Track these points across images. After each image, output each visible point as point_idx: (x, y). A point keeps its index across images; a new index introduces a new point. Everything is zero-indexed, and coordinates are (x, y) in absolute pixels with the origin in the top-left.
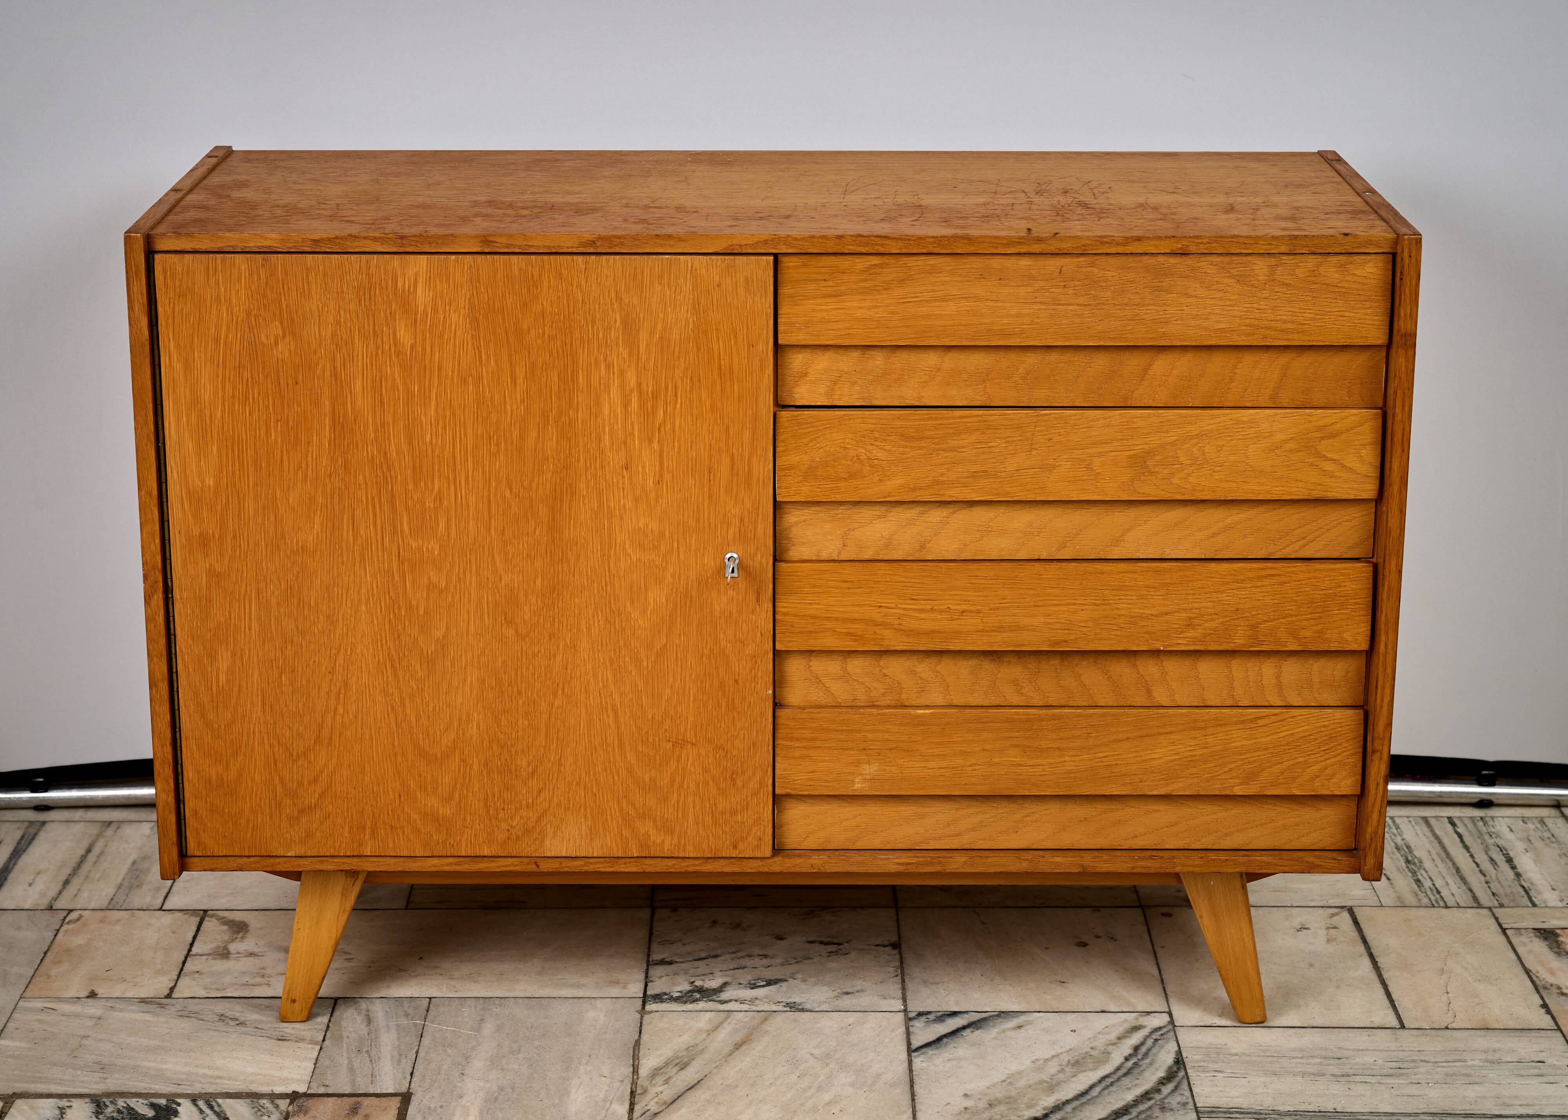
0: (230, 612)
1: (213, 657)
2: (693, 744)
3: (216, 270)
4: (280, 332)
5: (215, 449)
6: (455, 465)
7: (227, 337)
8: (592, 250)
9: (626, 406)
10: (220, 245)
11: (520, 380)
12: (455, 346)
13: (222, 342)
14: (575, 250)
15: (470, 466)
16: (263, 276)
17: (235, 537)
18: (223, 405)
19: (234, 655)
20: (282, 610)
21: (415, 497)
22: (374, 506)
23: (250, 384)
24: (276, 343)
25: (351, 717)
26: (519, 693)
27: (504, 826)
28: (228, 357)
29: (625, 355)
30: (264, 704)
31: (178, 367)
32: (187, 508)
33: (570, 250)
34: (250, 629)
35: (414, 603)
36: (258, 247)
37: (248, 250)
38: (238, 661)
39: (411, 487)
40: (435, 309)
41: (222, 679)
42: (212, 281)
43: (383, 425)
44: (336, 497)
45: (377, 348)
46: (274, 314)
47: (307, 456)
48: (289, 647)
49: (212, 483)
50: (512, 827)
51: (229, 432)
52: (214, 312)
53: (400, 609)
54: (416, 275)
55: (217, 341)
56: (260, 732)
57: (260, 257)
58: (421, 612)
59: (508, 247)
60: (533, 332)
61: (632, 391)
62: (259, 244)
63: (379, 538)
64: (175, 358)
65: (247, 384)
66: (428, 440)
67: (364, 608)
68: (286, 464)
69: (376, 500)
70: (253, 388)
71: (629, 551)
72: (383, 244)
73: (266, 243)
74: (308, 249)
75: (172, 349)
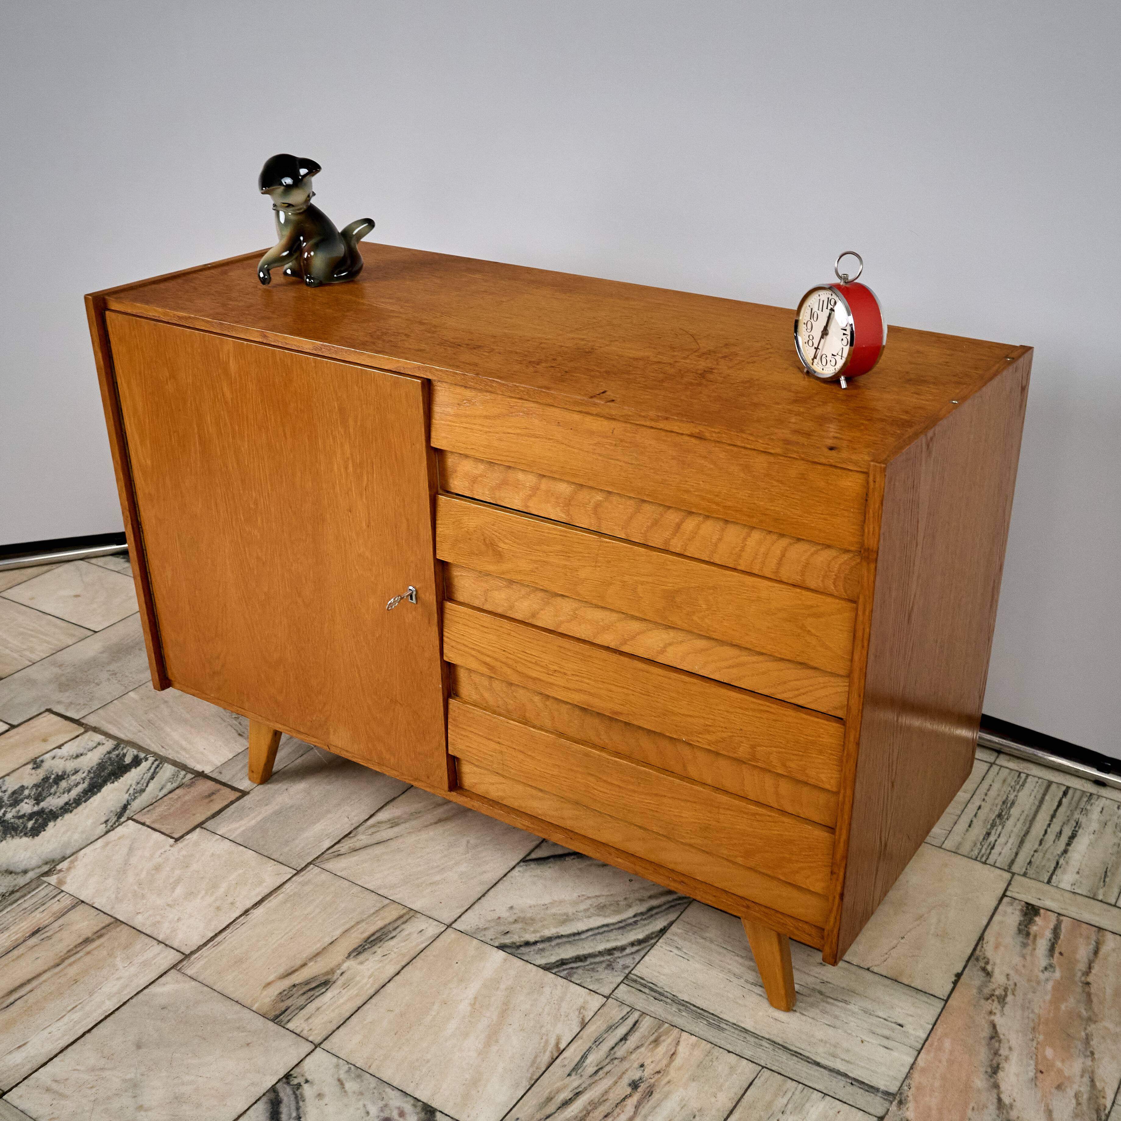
2: (401, 705)
21: (244, 499)
25: (230, 626)
41: (170, 583)
50: (313, 720)
56: (190, 621)
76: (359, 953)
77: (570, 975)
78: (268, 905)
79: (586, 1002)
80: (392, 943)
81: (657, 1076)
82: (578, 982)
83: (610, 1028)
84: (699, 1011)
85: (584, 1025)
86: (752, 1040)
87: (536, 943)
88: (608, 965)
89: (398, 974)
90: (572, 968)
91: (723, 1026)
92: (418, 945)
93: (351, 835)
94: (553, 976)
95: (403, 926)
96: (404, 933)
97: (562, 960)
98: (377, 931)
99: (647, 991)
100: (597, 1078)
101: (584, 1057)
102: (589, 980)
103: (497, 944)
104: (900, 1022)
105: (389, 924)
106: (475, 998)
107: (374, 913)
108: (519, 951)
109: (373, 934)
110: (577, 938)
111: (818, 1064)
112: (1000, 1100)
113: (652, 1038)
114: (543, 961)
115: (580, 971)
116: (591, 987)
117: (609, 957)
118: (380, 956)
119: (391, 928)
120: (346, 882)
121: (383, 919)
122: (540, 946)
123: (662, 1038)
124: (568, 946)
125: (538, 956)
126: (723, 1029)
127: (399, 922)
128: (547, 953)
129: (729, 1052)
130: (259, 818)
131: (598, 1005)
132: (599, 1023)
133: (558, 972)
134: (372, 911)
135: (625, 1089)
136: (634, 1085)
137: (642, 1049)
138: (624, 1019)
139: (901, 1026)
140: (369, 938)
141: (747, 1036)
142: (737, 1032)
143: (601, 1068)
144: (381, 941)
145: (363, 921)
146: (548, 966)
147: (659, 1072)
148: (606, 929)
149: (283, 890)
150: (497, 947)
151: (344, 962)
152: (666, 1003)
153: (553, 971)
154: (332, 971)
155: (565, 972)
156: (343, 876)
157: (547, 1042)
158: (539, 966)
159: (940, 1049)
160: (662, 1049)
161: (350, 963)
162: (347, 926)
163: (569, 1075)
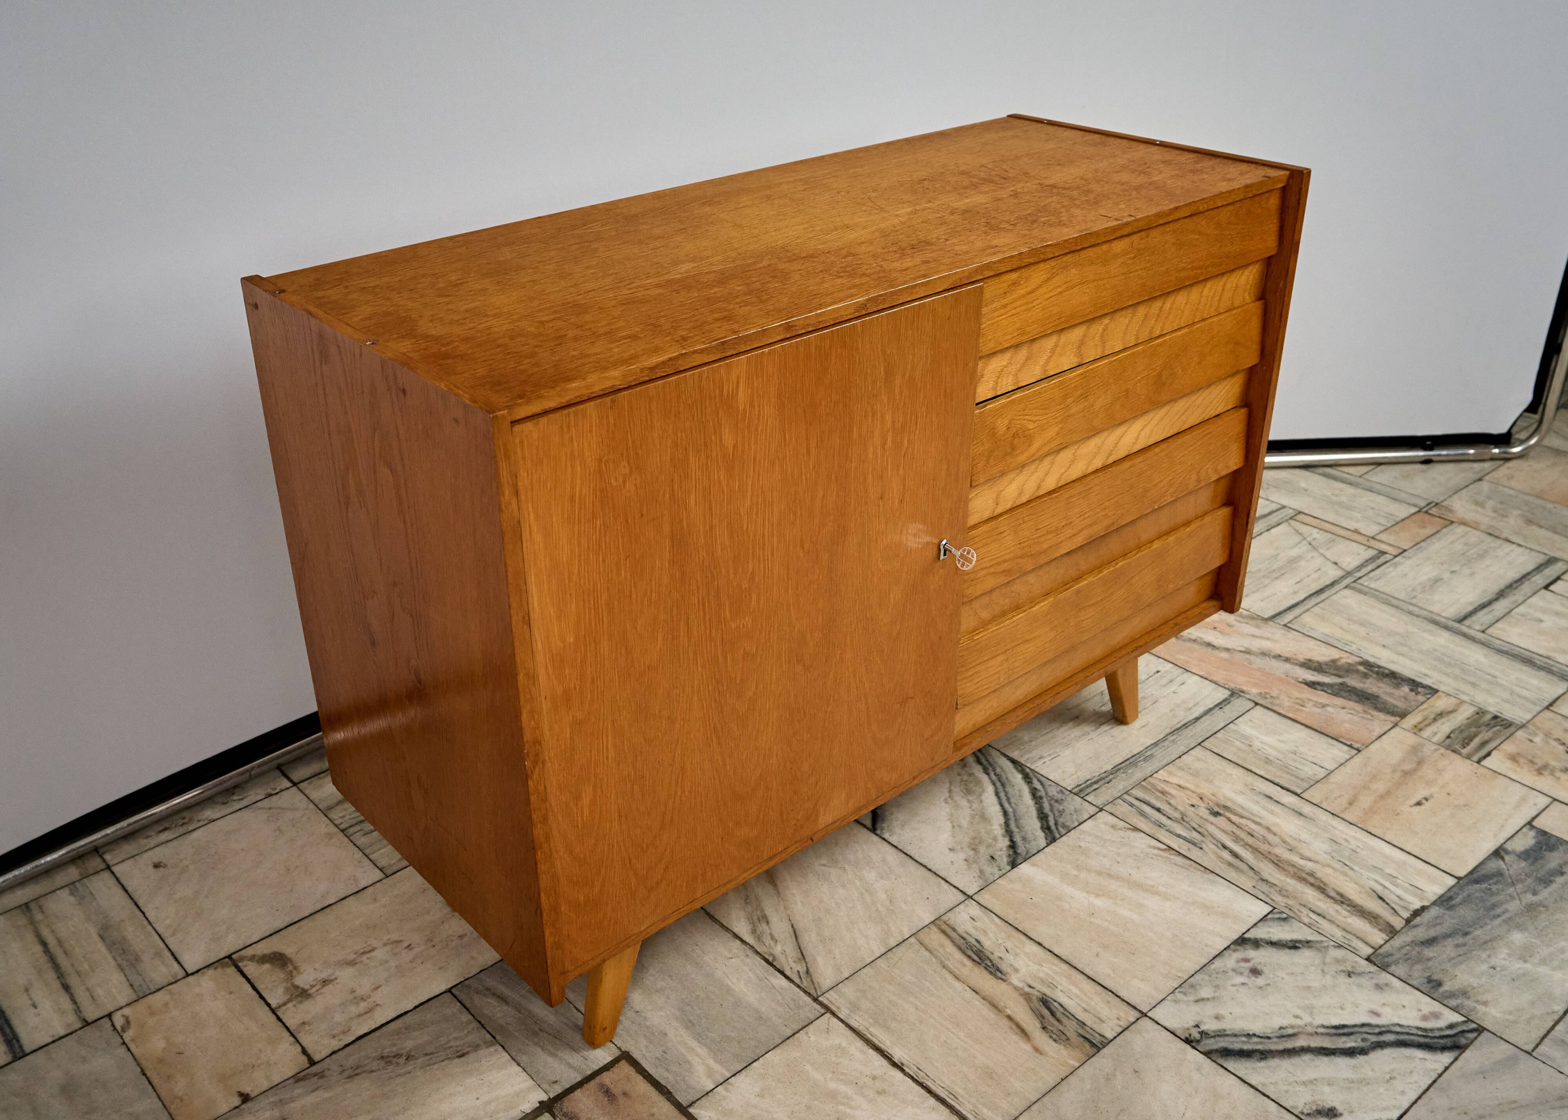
0: (590, 752)
1: (577, 798)
2: (912, 698)
3: (569, 427)
4: (627, 470)
5: (573, 606)
6: (764, 543)
7: (581, 491)
8: (864, 313)
9: (884, 444)
10: (567, 398)
11: (813, 450)
12: (766, 436)
13: (577, 499)
14: (852, 317)
15: (775, 539)
16: (612, 420)
17: (593, 682)
18: (579, 561)
19: (595, 787)
20: (633, 730)
21: (735, 584)
22: (704, 605)
23: (603, 531)
24: (624, 482)
25: (687, 793)
26: (805, 714)
27: (793, 822)
28: (583, 512)
29: (886, 401)
30: (620, 816)
31: (538, 537)
32: (551, 672)
33: (848, 317)
34: (607, 758)
35: (733, 676)
36: (602, 390)
37: (593, 395)
38: (599, 790)
39: (732, 576)
40: (752, 406)
41: (586, 812)
42: (567, 437)
43: (711, 528)
44: (675, 609)
45: (707, 458)
46: (622, 455)
47: (651, 580)
48: (639, 758)
49: (572, 640)
50: (798, 821)
51: (585, 584)
52: (569, 469)
53: (723, 686)
54: (738, 378)
55: (572, 499)
56: (618, 842)
57: (608, 399)
58: (738, 682)
59: (804, 328)
60: (823, 403)
61: (888, 431)
62: (603, 387)
63: (708, 632)
64: (535, 528)
65: (600, 533)
66: (745, 528)
67: (696, 698)
68: (634, 596)
69: (706, 600)
70: (605, 535)
71: (880, 566)
72: (708, 354)
73: (608, 384)
74: (647, 379)
75: (532, 522)
76: (998, 970)
77: (1064, 826)
78: (888, 1043)
79: (1106, 824)
80: (987, 944)
81: (1206, 800)
82: (1077, 824)
83: (1142, 814)
84: (1128, 762)
85: (1136, 829)
86: (1166, 743)
87: (1011, 840)
88: (1056, 801)
89: (1040, 944)
90: (1056, 824)
91: (1149, 753)
92: (996, 924)
93: (771, 959)
94: (1064, 839)
95: (960, 931)
96: (972, 931)
97: (1042, 828)
98: (964, 953)
99: (1095, 786)
100: (1206, 833)
101: (1179, 836)
102: (1075, 817)
103: (1009, 868)
104: (1155, 670)
105: (953, 942)
106: (1088, 892)
107: (930, 952)
108: (1024, 854)
109: (969, 957)
110: (1011, 815)
111: (1197, 719)
112: (1241, 651)
113: (1159, 794)
114: (1042, 842)
115: (1061, 820)
116: (1086, 818)
117: (1045, 800)
118: (1007, 955)
119: (961, 942)
120: (865, 971)
121: (942, 946)
122: (1018, 839)
123: (1160, 788)
124: (1022, 822)
125: (1033, 843)
126: (1151, 756)
127: (952, 934)
128: (1030, 836)
129: (1180, 757)
130: (694, 1044)
131: (1111, 817)
132: (1135, 820)
133: (1059, 833)
134: (927, 954)
135: (1220, 821)
136: (1216, 814)
137: (1172, 802)
138: (1132, 805)
139: (1158, 672)
140: (974, 960)
141: (1161, 745)
142: (1156, 749)
143: (1194, 829)
144: (981, 952)
145: (942, 963)
146: (1049, 839)
147: (1201, 798)
148: (1002, 795)
149: (861, 1029)
150: (1013, 868)
151: (1011, 984)
152: (1114, 778)
153: (1058, 836)
154: (1027, 997)
155: (1061, 829)
156: (852, 972)
157: (1156, 855)
158: (1048, 845)
159: (1187, 662)
160: (1173, 791)
161: (1015, 980)
162: (949, 977)
163: (1201, 848)
